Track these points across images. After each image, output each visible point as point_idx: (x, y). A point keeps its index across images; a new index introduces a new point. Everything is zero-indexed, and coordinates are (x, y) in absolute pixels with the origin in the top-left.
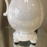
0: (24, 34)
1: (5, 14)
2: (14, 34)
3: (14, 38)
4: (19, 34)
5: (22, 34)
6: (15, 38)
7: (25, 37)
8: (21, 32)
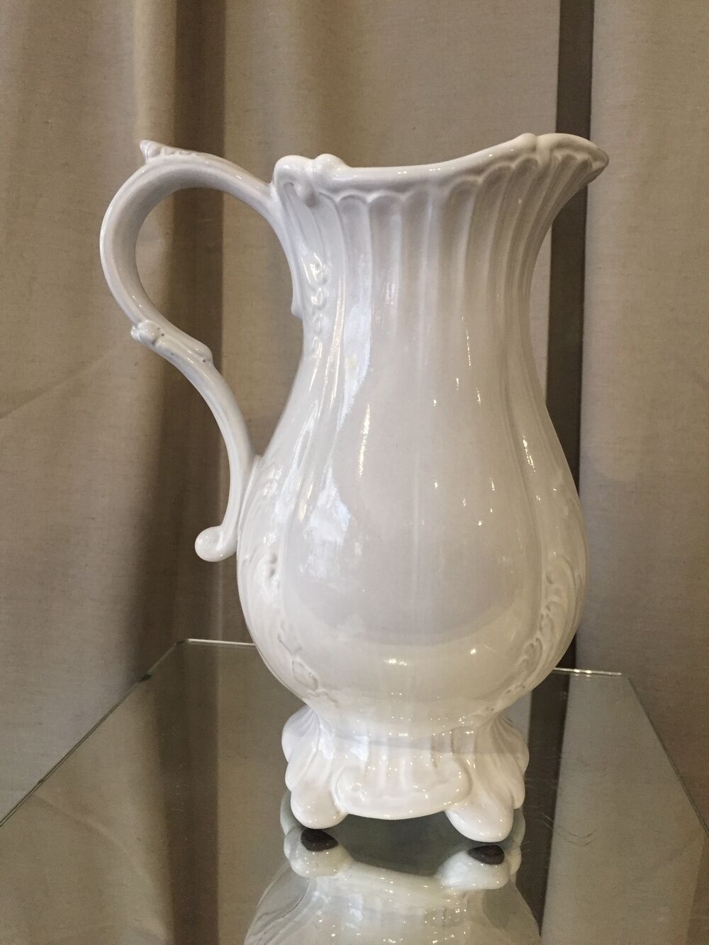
0: (394, 744)
1: (209, 545)
2: (289, 742)
3: (291, 780)
4: (340, 749)
5: (375, 743)
6: (307, 786)
7: (404, 782)
8: (364, 728)
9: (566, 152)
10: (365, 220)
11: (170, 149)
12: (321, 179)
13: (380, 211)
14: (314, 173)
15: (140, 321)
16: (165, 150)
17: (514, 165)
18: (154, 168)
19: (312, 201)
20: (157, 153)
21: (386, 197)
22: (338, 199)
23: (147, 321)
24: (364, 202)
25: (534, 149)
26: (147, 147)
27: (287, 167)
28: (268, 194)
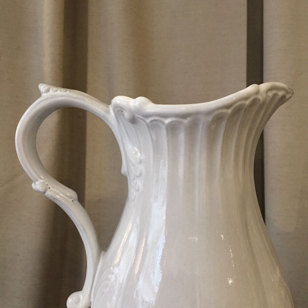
9: (274, 92)
10: (164, 132)
11: (55, 89)
12: (139, 110)
13: (172, 129)
14: (134, 106)
15: (37, 180)
16: (52, 90)
17: (248, 102)
18: (46, 99)
19: (133, 121)
20: (48, 91)
21: (176, 121)
22: (148, 121)
23: (41, 181)
24: (163, 123)
25: (257, 93)
26: (42, 87)
27: (118, 102)
28: (108, 112)
